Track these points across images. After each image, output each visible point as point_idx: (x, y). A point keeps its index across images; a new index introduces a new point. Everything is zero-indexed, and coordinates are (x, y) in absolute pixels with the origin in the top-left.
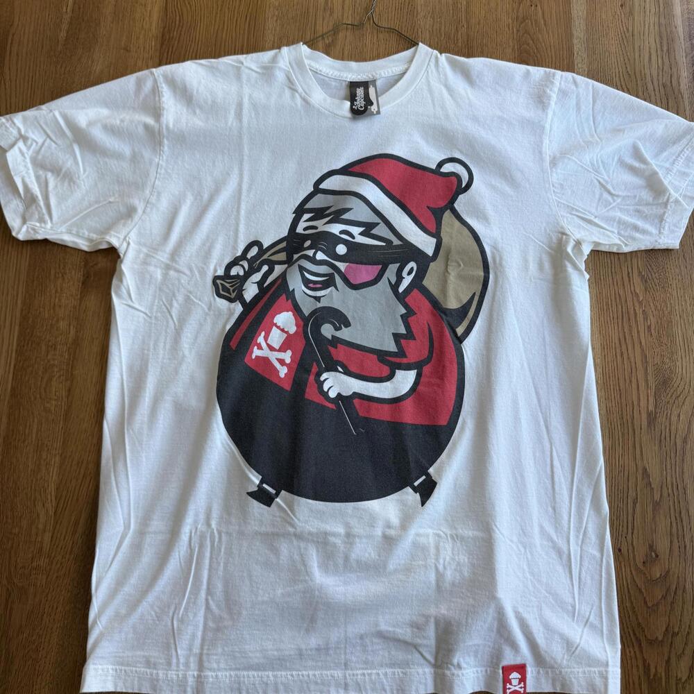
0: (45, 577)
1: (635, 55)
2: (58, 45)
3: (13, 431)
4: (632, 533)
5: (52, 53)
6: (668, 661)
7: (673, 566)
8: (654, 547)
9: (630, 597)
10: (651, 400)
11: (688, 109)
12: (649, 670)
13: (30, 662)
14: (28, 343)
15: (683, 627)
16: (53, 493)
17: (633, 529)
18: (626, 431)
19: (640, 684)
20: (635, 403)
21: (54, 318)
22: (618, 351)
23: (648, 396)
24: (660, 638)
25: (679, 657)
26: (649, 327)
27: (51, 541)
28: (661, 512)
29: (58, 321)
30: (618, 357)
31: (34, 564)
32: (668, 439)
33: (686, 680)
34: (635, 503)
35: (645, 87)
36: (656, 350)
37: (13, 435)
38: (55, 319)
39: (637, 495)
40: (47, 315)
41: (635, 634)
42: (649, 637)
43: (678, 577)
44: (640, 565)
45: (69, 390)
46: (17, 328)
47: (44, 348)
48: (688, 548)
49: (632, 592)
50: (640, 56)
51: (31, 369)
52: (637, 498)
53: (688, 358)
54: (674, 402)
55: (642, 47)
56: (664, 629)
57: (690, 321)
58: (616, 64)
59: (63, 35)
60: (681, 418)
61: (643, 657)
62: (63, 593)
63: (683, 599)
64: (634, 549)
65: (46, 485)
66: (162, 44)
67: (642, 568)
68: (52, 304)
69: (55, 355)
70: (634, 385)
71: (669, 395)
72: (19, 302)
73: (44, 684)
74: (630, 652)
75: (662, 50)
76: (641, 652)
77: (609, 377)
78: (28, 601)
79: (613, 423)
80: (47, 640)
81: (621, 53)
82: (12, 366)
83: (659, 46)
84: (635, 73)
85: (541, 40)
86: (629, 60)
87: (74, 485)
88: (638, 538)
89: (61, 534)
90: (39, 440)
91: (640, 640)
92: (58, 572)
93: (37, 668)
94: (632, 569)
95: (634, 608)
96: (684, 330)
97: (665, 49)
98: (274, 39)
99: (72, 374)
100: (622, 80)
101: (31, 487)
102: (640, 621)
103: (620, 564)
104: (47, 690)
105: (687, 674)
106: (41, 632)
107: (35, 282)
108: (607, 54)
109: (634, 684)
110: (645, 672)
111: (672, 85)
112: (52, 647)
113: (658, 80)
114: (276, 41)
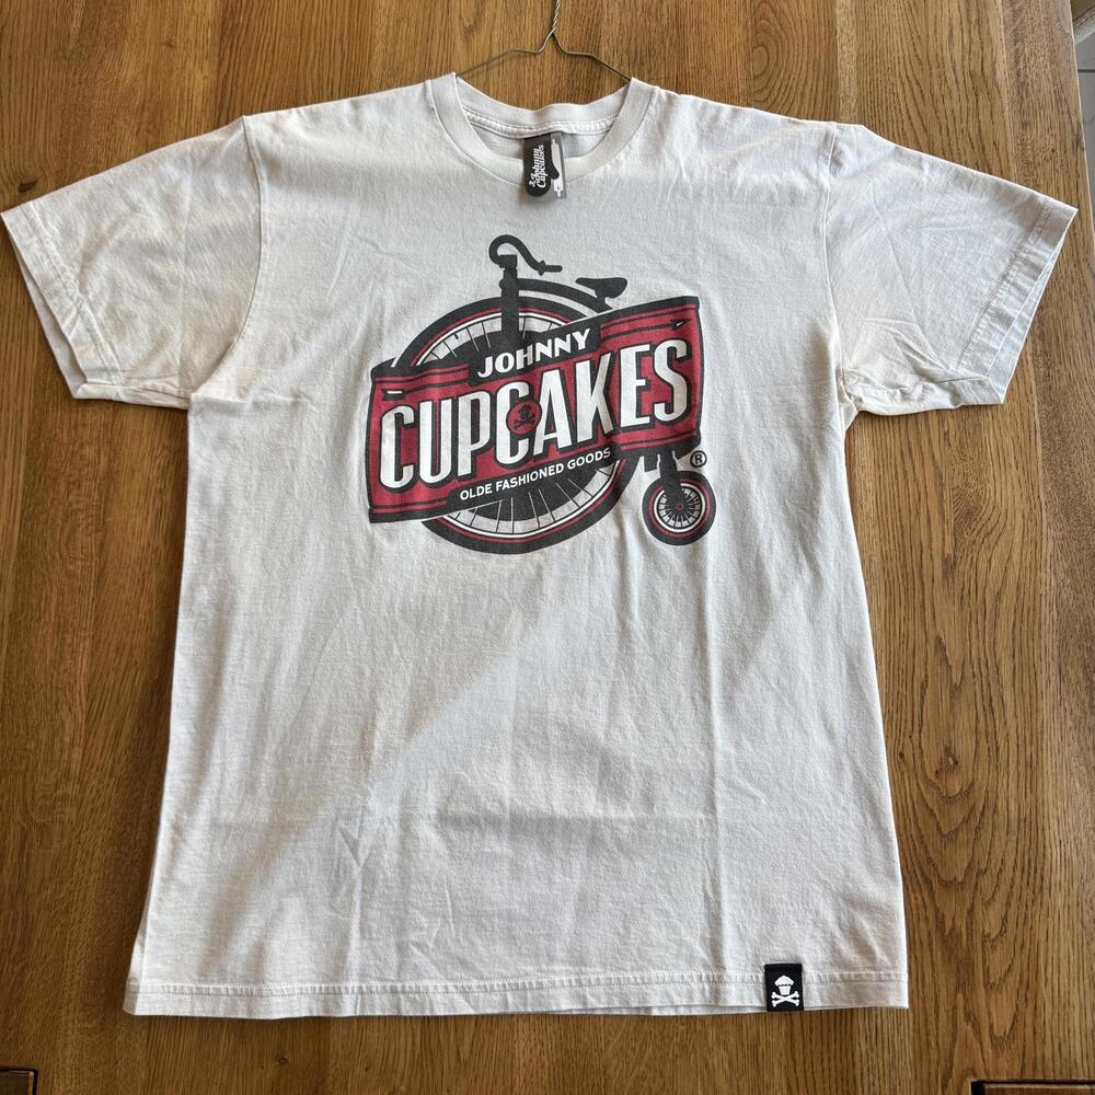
0: (74, 810)
1: (927, 29)
2: (69, 42)
3: (22, 604)
4: (920, 731)
5: (60, 53)
6: (971, 911)
7: (980, 776)
8: (953, 751)
9: (916, 821)
10: (949, 540)
11: (1007, 108)
12: (943, 922)
13: (58, 929)
14: (40, 481)
15: (993, 862)
16: (83, 692)
17: (921, 726)
18: (911, 584)
19: (930, 944)
20: (925, 544)
21: (75, 442)
22: (900, 470)
23: (943, 534)
24: (960, 879)
25: (987, 904)
26: (946, 434)
27: (82, 760)
28: (962, 699)
29: (82, 446)
30: (900, 479)
31: (60, 792)
32: (973, 595)
33: (997, 937)
34: (924, 687)
35: (943, 77)
36: (957, 467)
37: (22, 612)
38: (78, 444)
39: (926, 676)
40: (65, 438)
41: (923, 874)
42: (943, 877)
43: (987, 791)
44: (931, 776)
45: (102, 545)
46: (23, 457)
47: (63, 484)
48: (1001, 749)
49: (919, 814)
50: (935, 32)
51: (45, 516)
52: (927, 681)
53: (1003, 477)
54: (983, 542)
55: (939, 18)
56: (966, 865)
57: (1008, 422)
58: (899, 43)
59: (75, 26)
60: (993, 565)
61: (935, 906)
62: (102, 831)
63: (993, 822)
64: (922, 752)
65: (72, 681)
66: (223, 35)
67: (933, 779)
68: (73, 423)
69: (79, 495)
70: (923, 517)
71: (976, 531)
72: (25, 420)
73: (78, 959)
74: (916, 898)
75: (969, 21)
76: (933, 899)
77: (886, 509)
78: (51, 844)
79: (891, 574)
80: (80, 897)
81: (907, 26)
82: (18, 513)
83: (964, 16)
84: (928, 56)
85: (786, 11)
86: (919, 37)
87: (112, 682)
88: (928, 739)
89: (97, 749)
90: (60, 618)
91: (931, 882)
92: (93, 802)
93: (68, 936)
94: (920, 782)
95: (922, 837)
96: (999, 437)
97: (974, 18)
98: (388, 22)
99: (104, 523)
100: (908, 67)
101: (51, 685)
102: (931, 855)
103: (902, 774)
104: (83, 967)
105: (998, 930)
106: (72, 887)
107: (47, 391)
108: (886, 29)
109: (921, 943)
110: (937, 926)
111: (983, 74)
112: (88, 908)
113: (963, 67)
114: (391, 24)
